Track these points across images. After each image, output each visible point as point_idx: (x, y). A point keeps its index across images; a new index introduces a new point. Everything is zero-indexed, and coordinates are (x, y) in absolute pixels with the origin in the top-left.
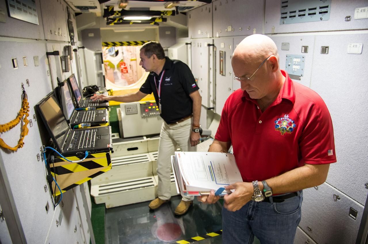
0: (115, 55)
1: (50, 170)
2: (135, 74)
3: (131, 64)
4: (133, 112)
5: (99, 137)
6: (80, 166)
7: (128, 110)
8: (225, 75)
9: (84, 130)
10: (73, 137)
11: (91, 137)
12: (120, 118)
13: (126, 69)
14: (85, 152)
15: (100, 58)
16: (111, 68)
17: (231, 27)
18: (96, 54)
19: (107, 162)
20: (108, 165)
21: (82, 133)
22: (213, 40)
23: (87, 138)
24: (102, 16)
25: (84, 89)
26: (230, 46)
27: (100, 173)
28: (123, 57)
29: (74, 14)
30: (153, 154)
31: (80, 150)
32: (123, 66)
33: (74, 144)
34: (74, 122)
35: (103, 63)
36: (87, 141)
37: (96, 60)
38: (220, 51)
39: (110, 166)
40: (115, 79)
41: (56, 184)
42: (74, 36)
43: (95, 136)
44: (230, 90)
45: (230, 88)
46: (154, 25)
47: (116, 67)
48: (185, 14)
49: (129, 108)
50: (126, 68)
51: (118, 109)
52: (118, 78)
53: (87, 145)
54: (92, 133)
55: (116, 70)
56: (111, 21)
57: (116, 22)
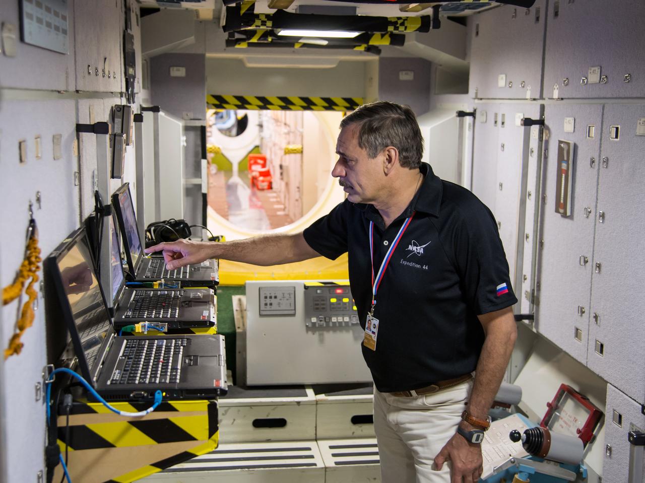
0: (234, 131)
1: (55, 432)
2: (295, 194)
3: (284, 164)
4: (282, 307)
5: (191, 360)
6: (135, 431)
7: (268, 301)
8: (571, 217)
9: (152, 340)
10: (121, 354)
11: (171, 358)
12: (241, 326)
13: (268, 178)
14: (153, 394)
15: (199, 142)
16: (219, 169)
17: (597, 70)
18: (187, 129)
19: (207, 427)
20: (211, 435)
21: (146, 346)
22: (543, 107)
23: (160, 358)
24: (214, 18)
25: (149, 231)
26: (593, 130)
27: (187, 457)
28: (262, 139)
29: (139, 13)
30: (331, 447)
31: (141, 386)
32: (257, 168)
33: (125, 370)
34: (123, 317)
35: (204, 156)
36: (160, 366)
37: (186, 149)
38: (560, 142)
39: (215, 441)
40: (230, 207)
41: (65, 474)
42: (134, 77)
43: (180, 356)
44: (586, 262)
45: (585, 258)
46: (366, 53)
47: (235, 168)
48: (462, 21)
49: (271, 297)
50: (266, 174)
51: (235, 299)
52: (238, 206)
53: (159, 375)
54: (173, 348)
55: (235, 179)
56: (243, 37)
57: (254, 40)
